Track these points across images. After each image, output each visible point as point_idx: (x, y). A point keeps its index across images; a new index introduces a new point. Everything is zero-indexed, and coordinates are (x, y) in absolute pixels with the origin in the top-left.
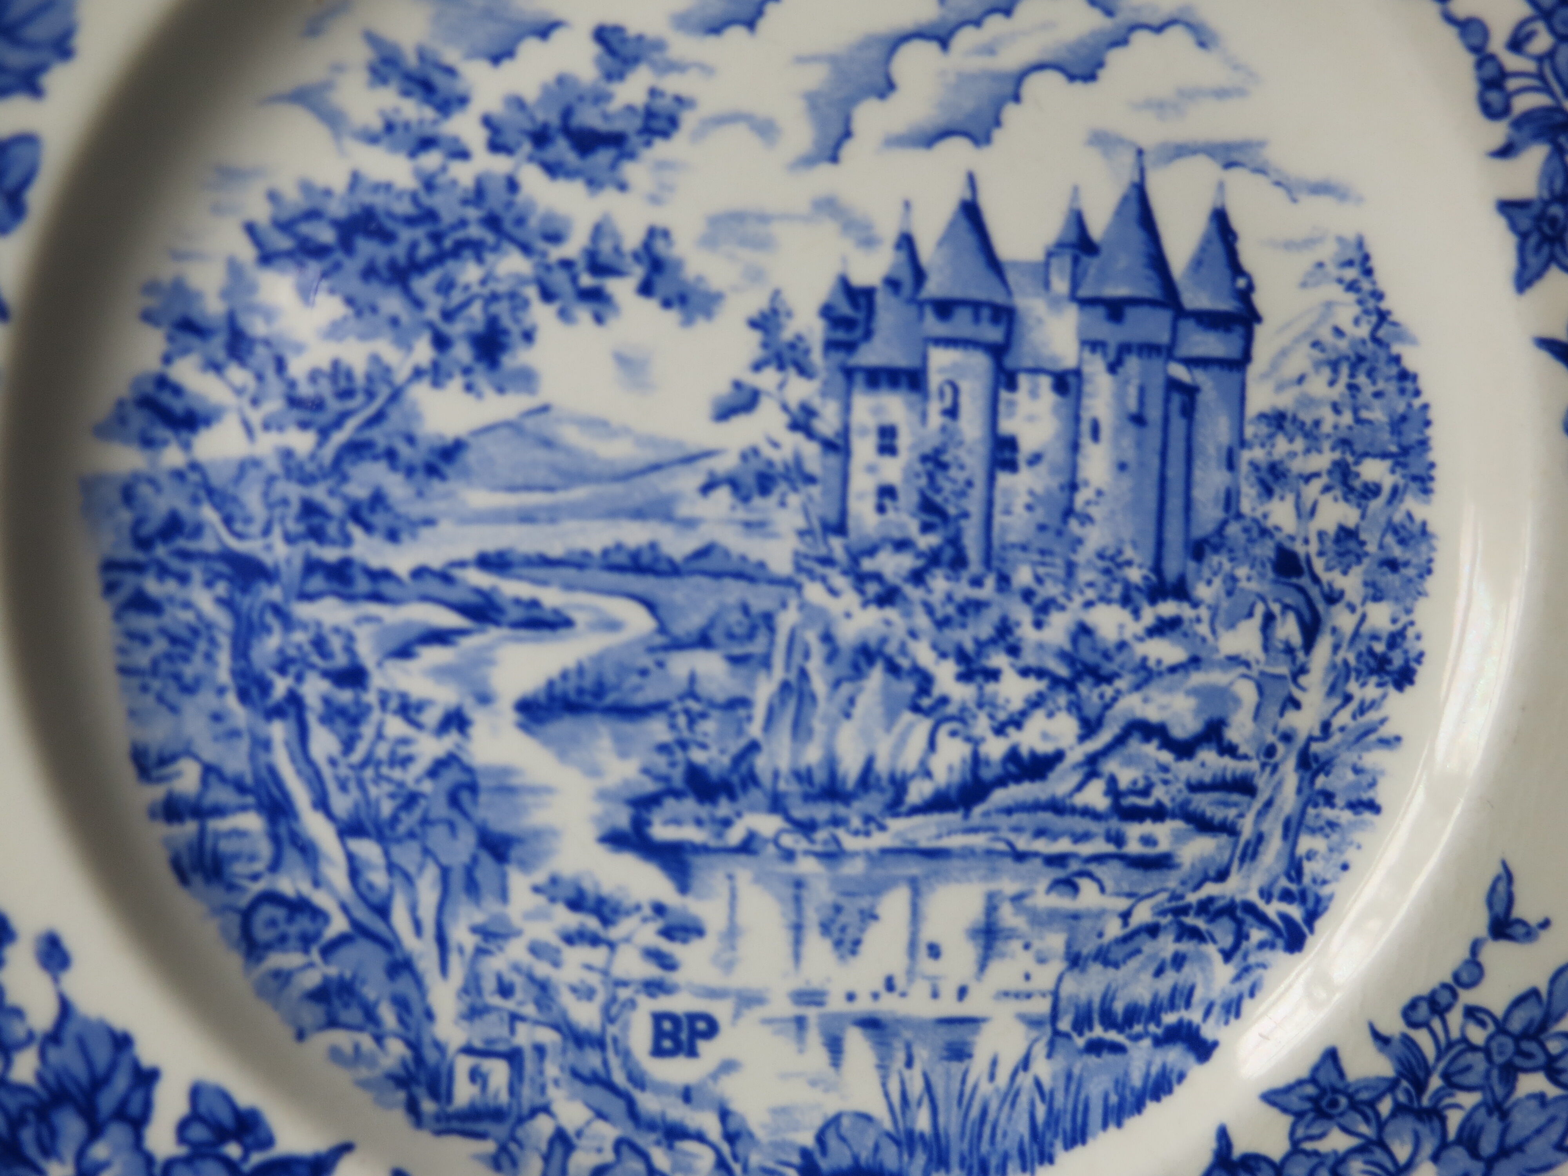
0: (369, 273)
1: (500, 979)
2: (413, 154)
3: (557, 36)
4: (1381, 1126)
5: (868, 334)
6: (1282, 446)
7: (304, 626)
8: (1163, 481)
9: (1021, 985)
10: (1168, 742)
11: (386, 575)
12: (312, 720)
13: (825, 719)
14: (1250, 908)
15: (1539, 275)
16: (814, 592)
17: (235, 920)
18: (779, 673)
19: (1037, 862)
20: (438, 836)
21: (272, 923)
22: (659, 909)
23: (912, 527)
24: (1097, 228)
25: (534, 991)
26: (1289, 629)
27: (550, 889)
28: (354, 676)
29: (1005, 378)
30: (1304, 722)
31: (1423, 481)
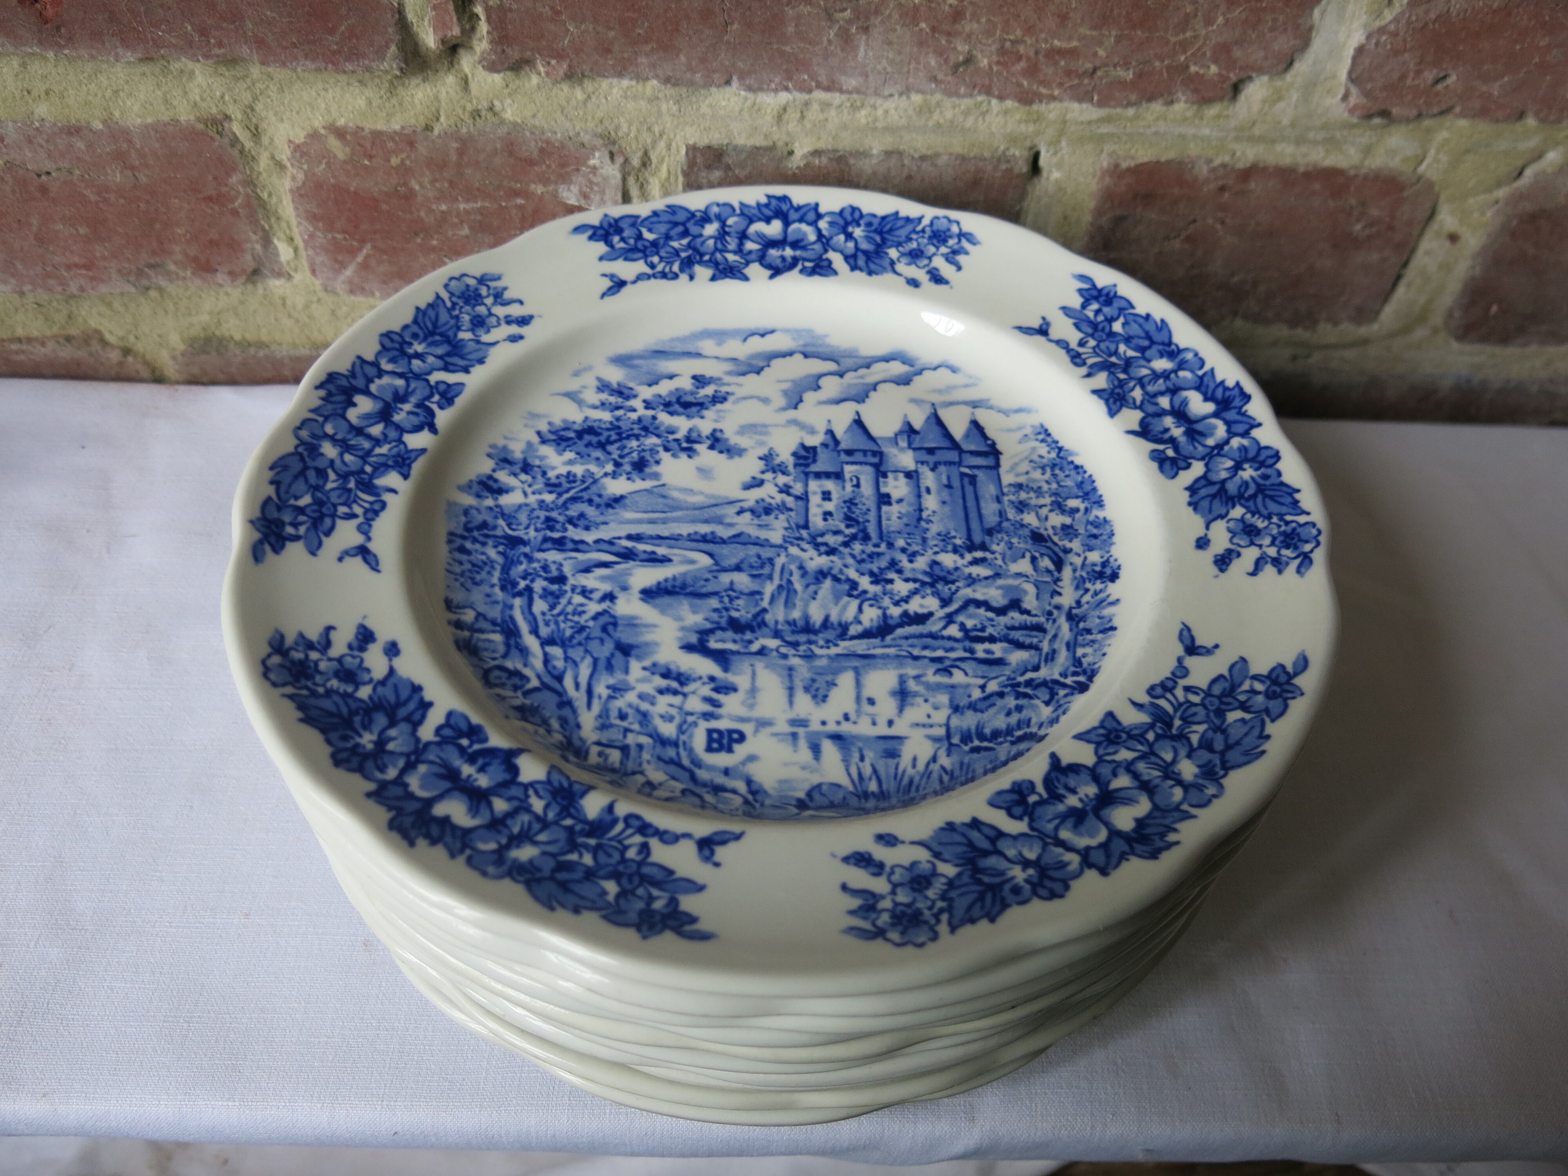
0: (588, 445)
1: (620, 711)
2: (612, 411)
3: (676, 378)
4: (1151, 745)
5: (815, 461)
6: (1024, 495)
7: (539, 561)
8: (965, 508)
9: (926, 720)
10: (990, 608)
11: (582, 542)
12: (536, 597)
13: (802, 600)
14: (1056, 682)
15: (1119, 411)
16: (794, 550)
17: (481, 671)
18: (777, 581)
19: (926, 661)
20: (594, 646)
21: (500, 677)
22: (712, 679)
23: (842, 526)
24: (917, 424)
25: (639, 717)
26: (1046, 563)
27: (653, 669)
28: (561, 579)
29: (882, 474)
30: (1066, 600)
31: (1099, 503)
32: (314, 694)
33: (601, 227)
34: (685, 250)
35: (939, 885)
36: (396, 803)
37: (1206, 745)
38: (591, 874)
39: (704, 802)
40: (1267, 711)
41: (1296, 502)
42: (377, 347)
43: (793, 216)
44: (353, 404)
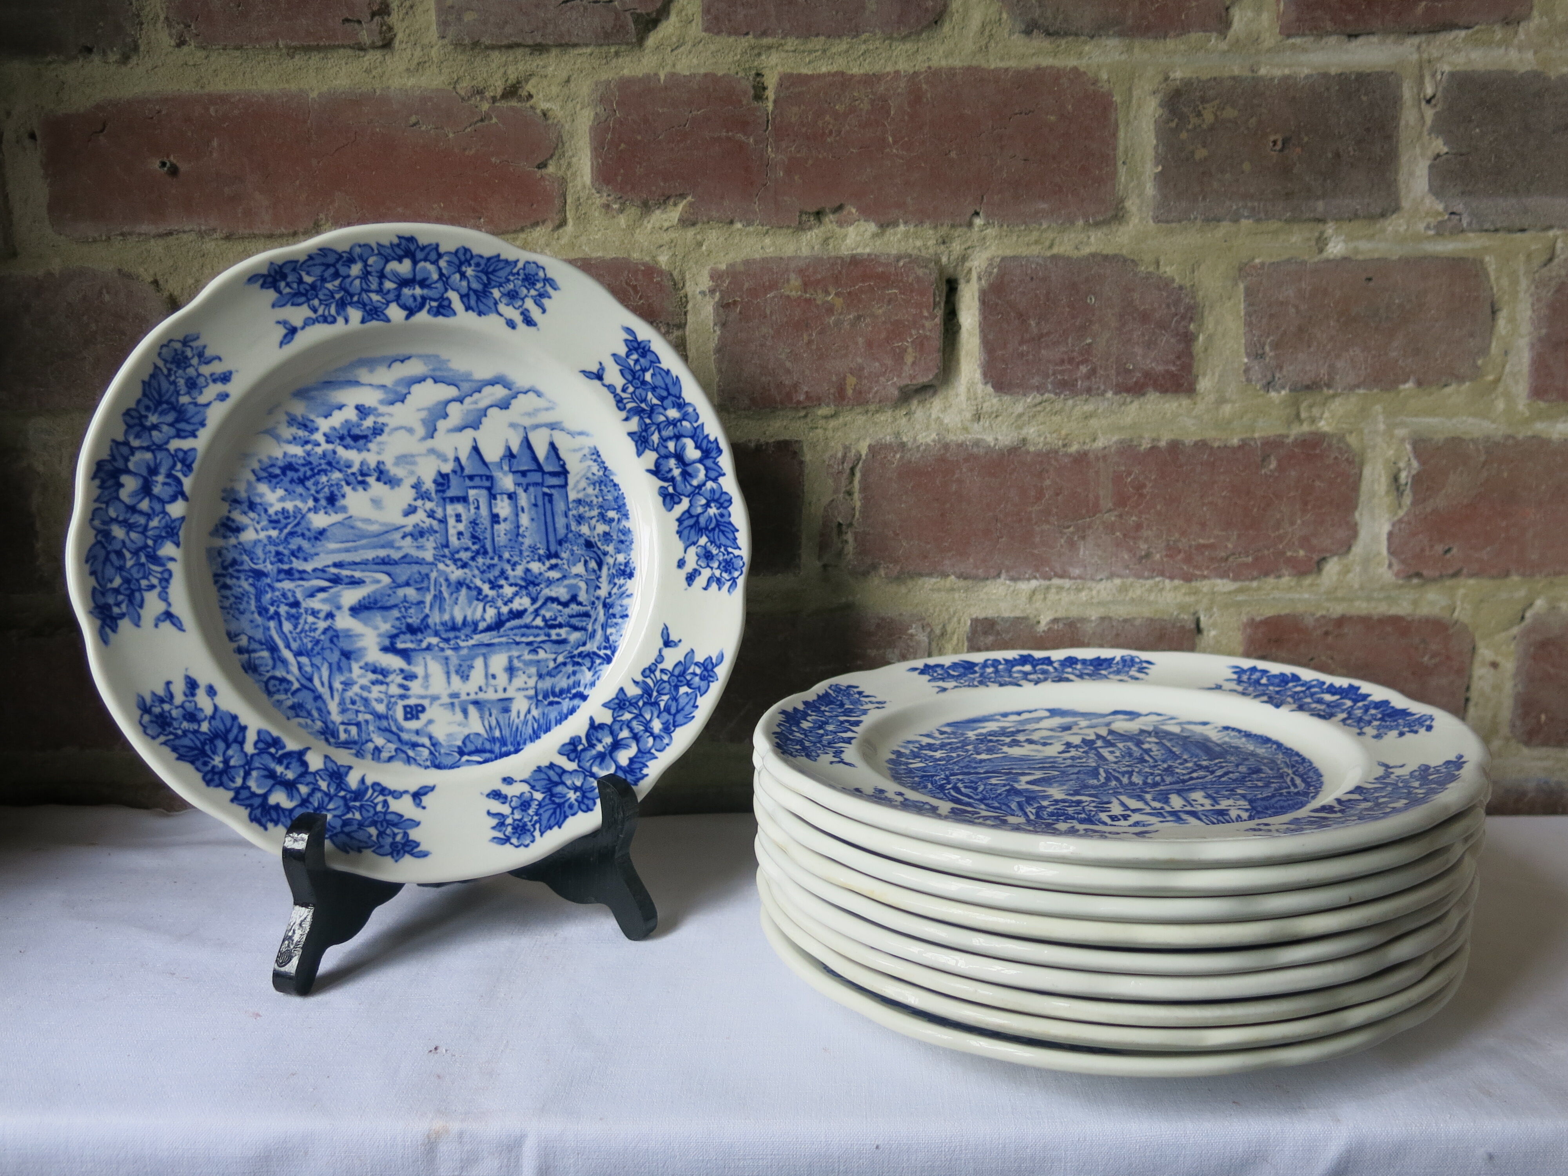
0: (292, 481)
1: (351, 699)
2: (302, 446)
3: (344, 409)
4: (640, 710)
5: (449, 487)
6: (581, 509)
7: (279, 590)
8: (546, 523)
9: (524, 686)
10: (560, 603)
11: (304, 571)
12: (283, 619)
13: (449, 605)
14: (595, 653)
15: (643, 452)
16: (441, 566)
17: (263, 685)
18: (433, 592)
19: (523, 645)
20: (327, 653)
21: (275, 686)
22: (402, 671)
23: (470, 544)
24: (515, 449)
25: (363, 702)
26: (593, 565)
27: (366, 667)
28: (296, 604)
29: (493, 496)
30: (603, 593)
31: (626, 516)
32: (177, 737)
33: (269, 275)
34: (338, 292)
35: (534, 805)
36: (248, 802)
37: (667, 709)
38: (361, 825)
39: (408, 757)
40: (699, 688)
41: (735, 539)
42: (124, 427)
43: (420, 255)
44: (121, 485)
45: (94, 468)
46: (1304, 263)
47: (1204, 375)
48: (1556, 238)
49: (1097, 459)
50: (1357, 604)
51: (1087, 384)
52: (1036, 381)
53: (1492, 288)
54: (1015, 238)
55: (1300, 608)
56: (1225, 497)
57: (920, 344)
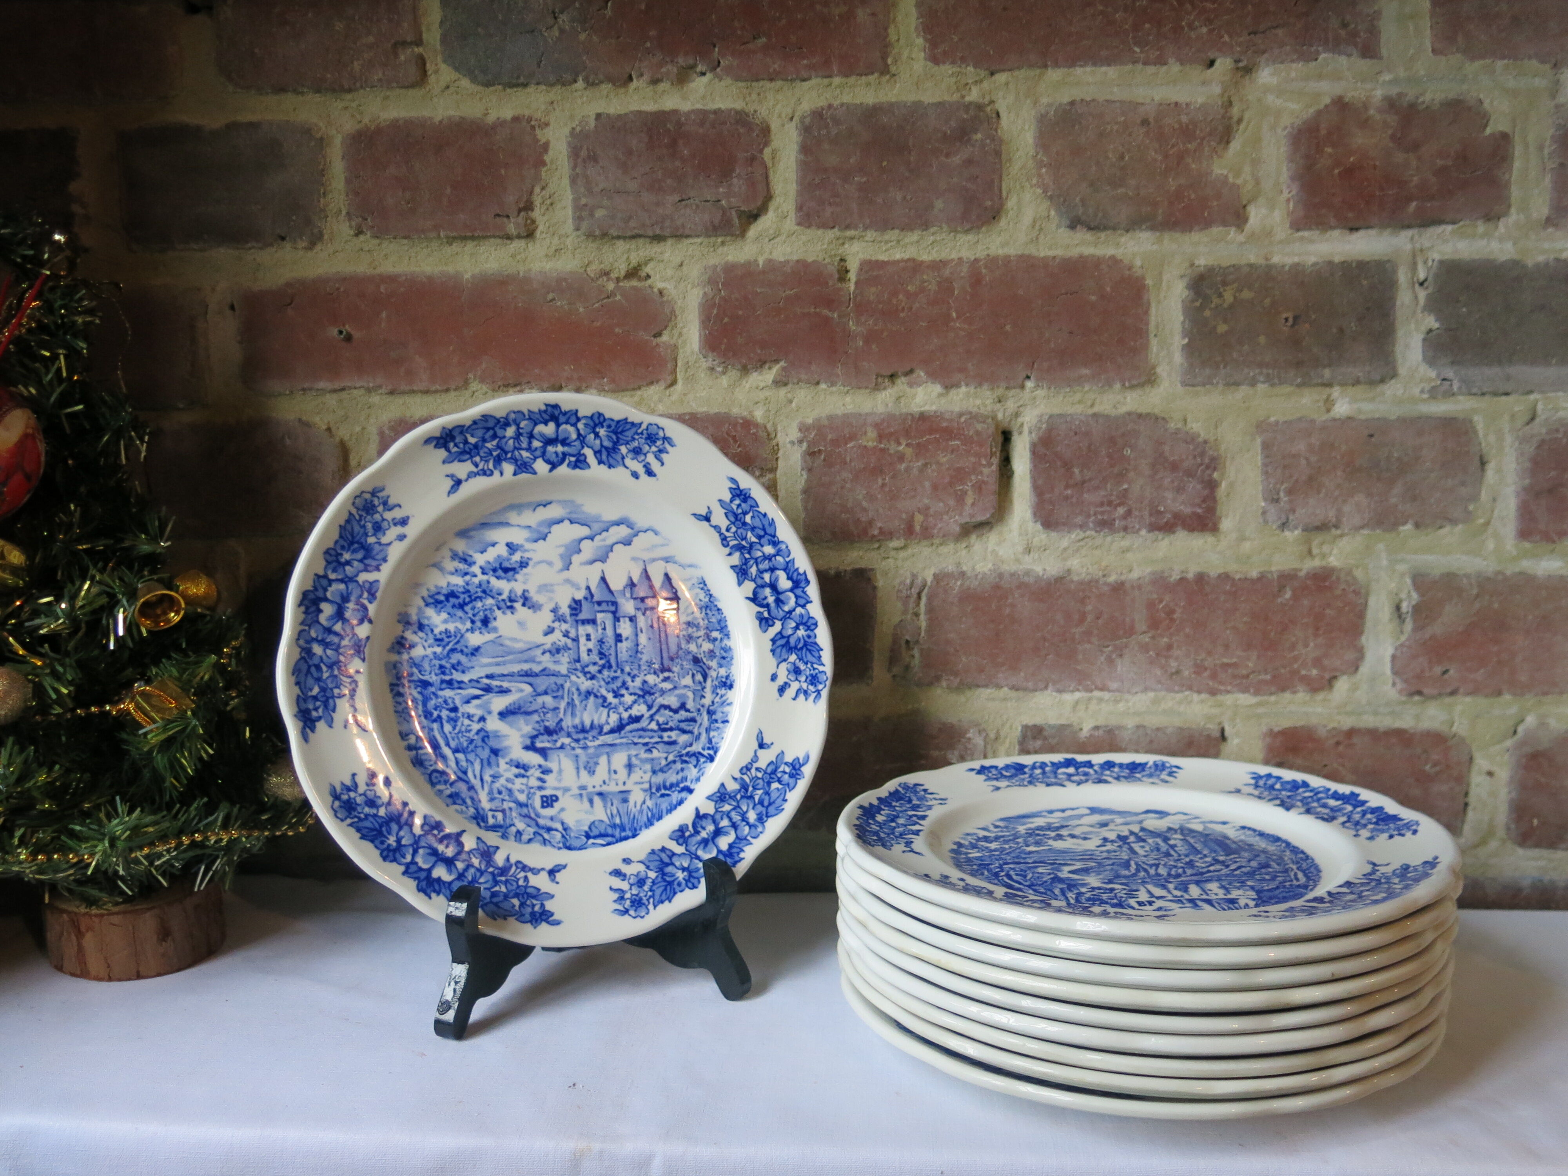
0: (454, 606)
1: (498, 789)
2: (463, 577)
3: (497, 546)
4: (738, 802)
5: (581, 611)
6: (690, 630)
7: (441, 697)
8: (660, 642)
9: (639, 780)
10: (671, 710)
11: (462, 682)
12: (444, 722)
13: (579, 711)
14: (700, 753)
15: (743, 582)
16: (573, 678)
17: (427, 777)
18: (566, 700)
19: (640, 745)
20: (479, 750)
21: (436, 777)
22: (540, 766)
23: (597, 659)
24: (635, 580)
25: (508, 792)
26: (699, 677)
27: (510, 763)
28: (455, 709)
29: (617, 619)
30: (707, 701)
31: (727, 635)
32: (360, 819)
33: (442, 438)
34: (495, 450)
35: (649, 883)
36: (416, 875)
37: (761, 802)
38: (506, 896)
39: (544, 840)
40: (788, 785)
41: (820, 657)
42: (324, 563)
43: (562, 419)
44: (321, 611)
45: (301, 596)
46: (1313, 421)
47: (1227, 516)
48: (1537, 401)
49: (1133, 587)
50: (1365, 717)
51: (1123, 523)
52: (1079, 520)
53: (1480, 444)
54: (1061, 398)
55: (1314, 721)
56: (1245, 623)
57: (979, 488)
